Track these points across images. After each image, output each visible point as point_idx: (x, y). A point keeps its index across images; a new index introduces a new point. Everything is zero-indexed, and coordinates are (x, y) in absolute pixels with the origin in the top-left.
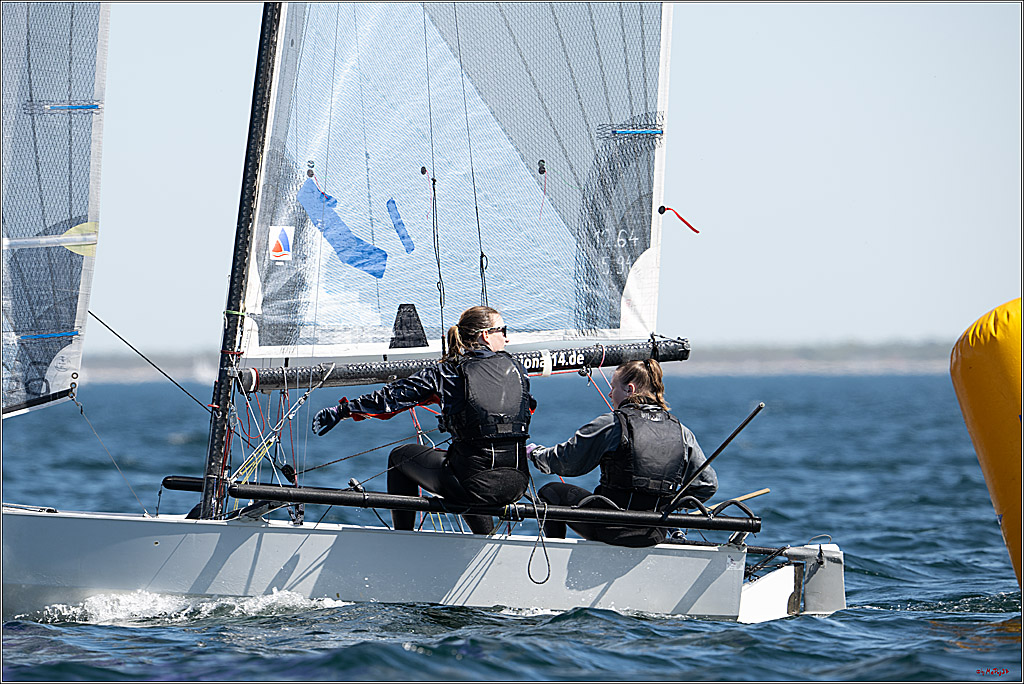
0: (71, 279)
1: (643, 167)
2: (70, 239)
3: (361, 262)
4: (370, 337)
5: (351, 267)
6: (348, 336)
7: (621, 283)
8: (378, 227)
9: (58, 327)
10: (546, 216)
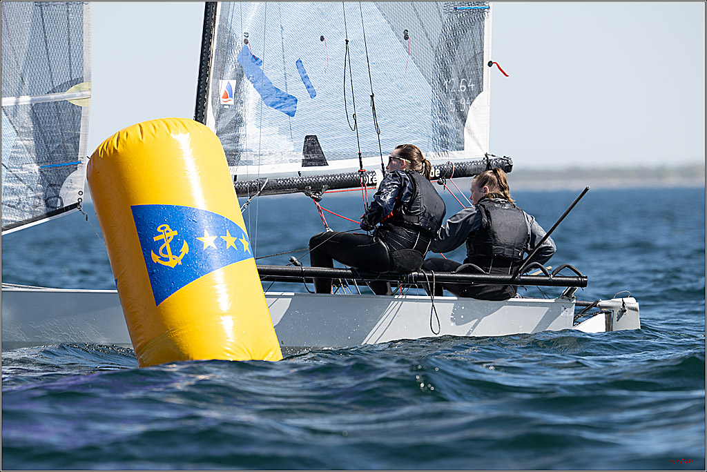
0: (74, 123)
1: (476, 33)
2: (72, 95)
3: (279, 105)
4: (288, 159)
5: (273, 109)
6: (272, 159)
7: (463, 117)
8: (290, 80)
9: (66, 159)
10: (410, 70)
